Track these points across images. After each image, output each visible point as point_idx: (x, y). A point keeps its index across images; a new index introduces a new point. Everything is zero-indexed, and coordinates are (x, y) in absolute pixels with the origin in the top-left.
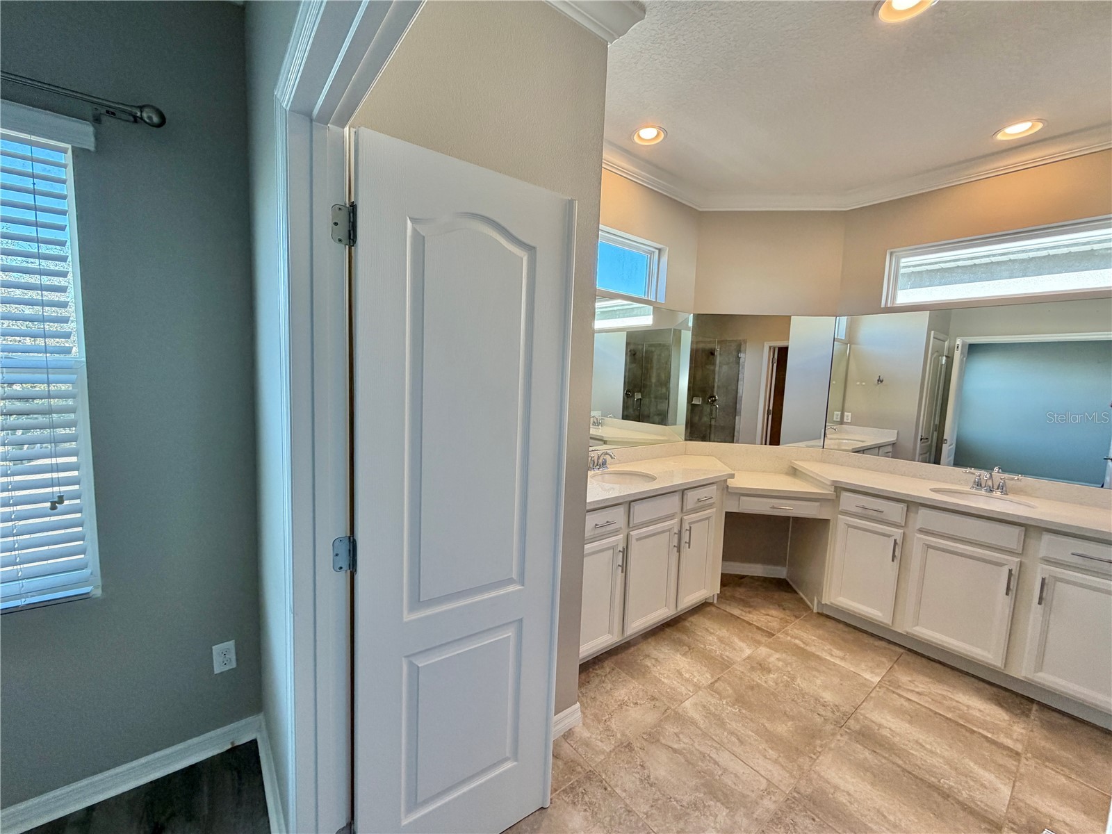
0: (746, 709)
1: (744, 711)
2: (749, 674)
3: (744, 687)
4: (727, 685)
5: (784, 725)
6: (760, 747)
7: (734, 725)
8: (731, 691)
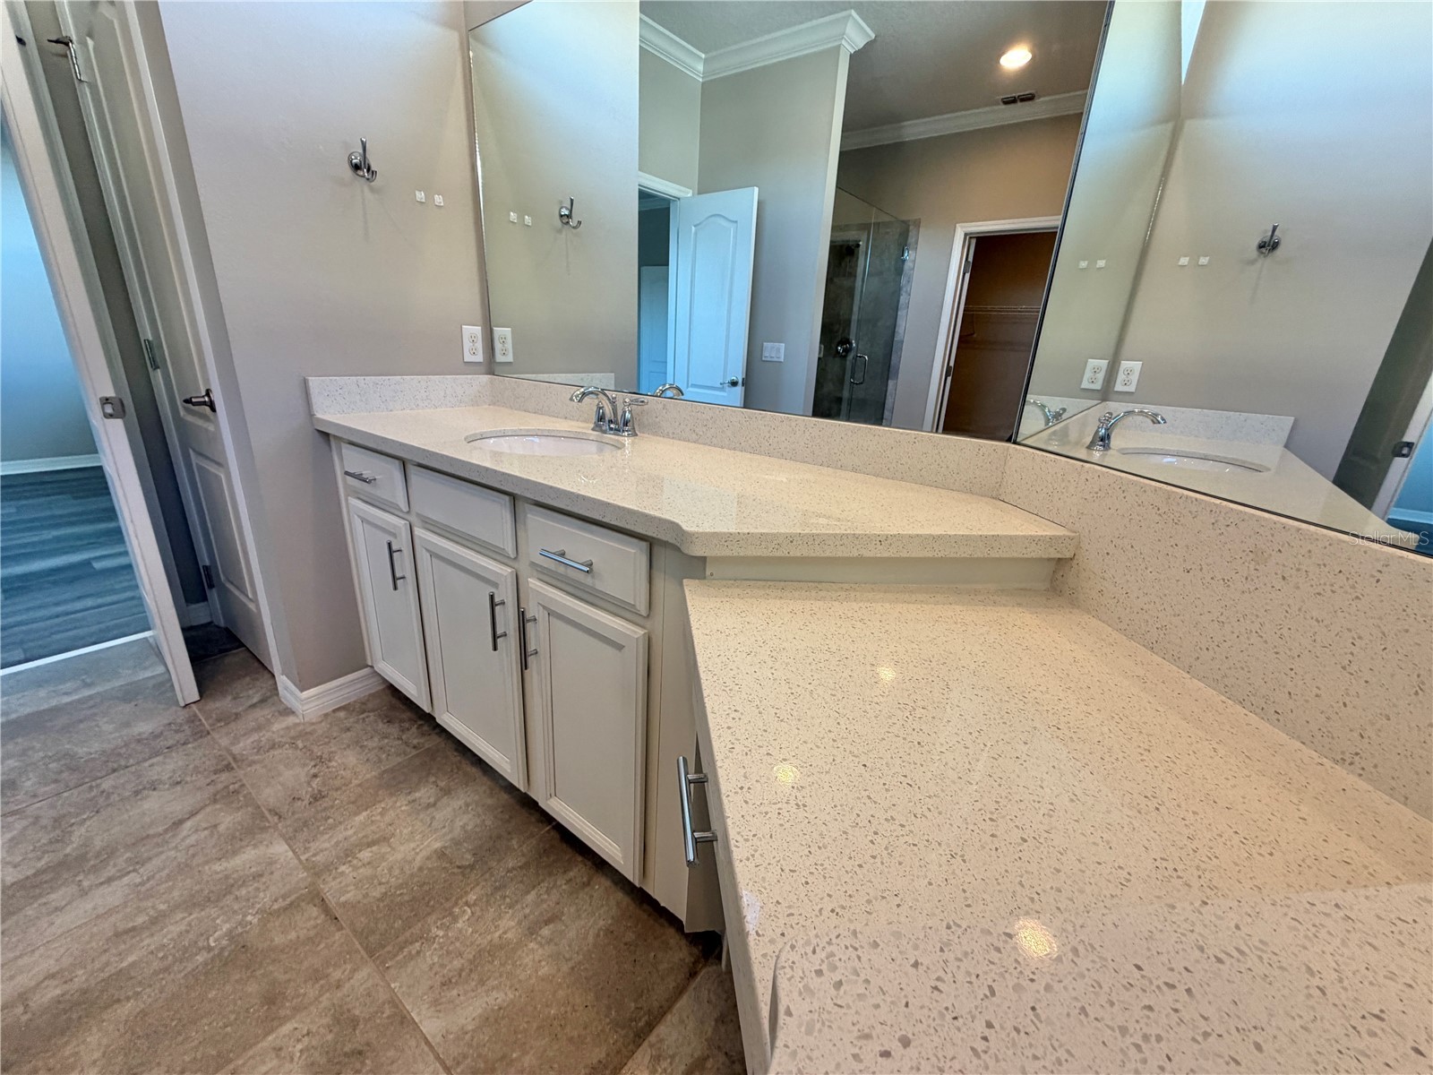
0: (206, 964)
1: (200, 959)
2: (325, 1000)
3: (282, 977)
4: (303, 933)
5: (96, 1055)
6: (80, 972)
7: (173, 929)
8: (279, 940)
